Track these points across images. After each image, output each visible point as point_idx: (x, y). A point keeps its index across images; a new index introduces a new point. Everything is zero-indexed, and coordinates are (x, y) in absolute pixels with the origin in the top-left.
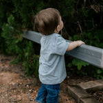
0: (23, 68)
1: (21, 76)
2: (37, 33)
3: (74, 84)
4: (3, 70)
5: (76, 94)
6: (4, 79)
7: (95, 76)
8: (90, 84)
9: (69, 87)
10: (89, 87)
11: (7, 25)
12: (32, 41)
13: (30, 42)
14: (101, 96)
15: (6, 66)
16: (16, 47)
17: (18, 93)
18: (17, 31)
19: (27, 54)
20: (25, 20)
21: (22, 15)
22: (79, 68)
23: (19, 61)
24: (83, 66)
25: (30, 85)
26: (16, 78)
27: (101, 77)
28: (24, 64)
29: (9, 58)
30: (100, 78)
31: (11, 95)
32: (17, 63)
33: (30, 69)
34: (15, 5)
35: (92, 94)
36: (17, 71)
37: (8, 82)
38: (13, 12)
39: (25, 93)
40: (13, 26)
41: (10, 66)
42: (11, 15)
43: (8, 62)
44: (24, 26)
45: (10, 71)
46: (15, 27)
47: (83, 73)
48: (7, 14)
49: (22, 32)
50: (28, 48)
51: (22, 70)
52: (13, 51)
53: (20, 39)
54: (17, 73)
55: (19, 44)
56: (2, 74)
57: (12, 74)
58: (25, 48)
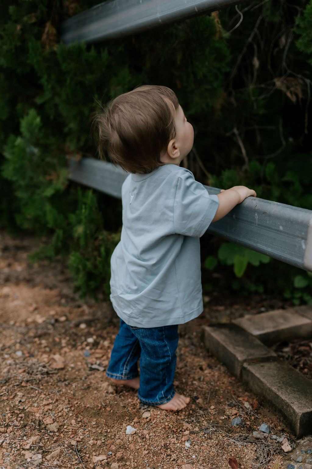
0: (70, 273)
1: (62, 296)
2: (109, 166)
3: (224, 320)
4: (7, 280)
5: (231, 349)
6: (11, 305)
7: (287, 295)
8: (271, 318)
9: (208, 329)
10: (269, 328)
11: (19, 141)
12: (95, 191)
13: (90, 194)
14: (305, 354)
15: (19, 268)
16: (48, 207)
17: (54, 347)
18: (48, 159)
19: (80, 230)
20: (72, 125)
21: (64, 110)
22: (239, 272)
23: (58, 251)
24: (249, 265)
25: (89, 323)
26: (48, 303)
27: (307, 298)
28: (73, 259)
29: (26, 243)
30: (303, 302)
31: (32, 355)
32: (49, 258)
33: (90, 276)
34: (43, 80)
35: (279, 349)
36: (51, 280)
37: (24, 314)
38: (39, 101)
39: (74, 346)
40: (36, 144)
41: (30, 266)
42: (32, 112)
43: (24, 255)
44: (71, 145)
45: (29, 282)
46: (45, 148)
47: (253, 288)
48: (19, 106)
49: (66, 164)
50: (84, 212)
51: (67, 280)
52: (37, 219)
53: (60, 184)
54: (51, 289)
55: (55, 199)
56: (6, 290)
57: (37, 289)
58: (74, 212)
